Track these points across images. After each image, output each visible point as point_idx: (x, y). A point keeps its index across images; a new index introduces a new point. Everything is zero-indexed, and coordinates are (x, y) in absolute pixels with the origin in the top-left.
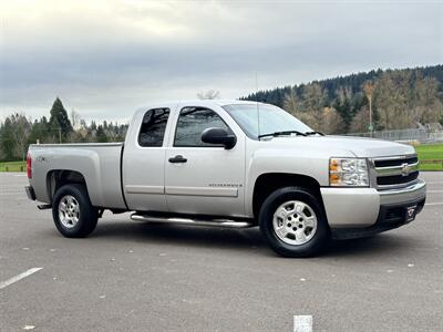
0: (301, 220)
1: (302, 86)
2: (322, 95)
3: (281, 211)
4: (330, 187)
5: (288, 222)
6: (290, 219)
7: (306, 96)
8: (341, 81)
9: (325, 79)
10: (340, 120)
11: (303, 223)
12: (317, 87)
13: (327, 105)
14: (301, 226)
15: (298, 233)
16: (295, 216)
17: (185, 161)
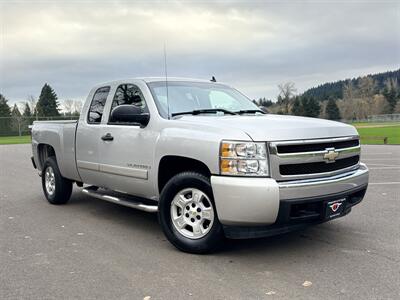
0: (199, 210)
1: (359, 78)
2: (374, 85)
3: (180, 199)
4: (220, 175)
5: (186, 211)
6: (188, 208)
7: (360, 86)
8: (390, 75)
9: (377, 73)
10: (387, 103)
11: (200, 214)
12: (370, 79)
13: (377, 93)
14: (198, 217)
15: (196, 225)
16: (194, 206)
17: (112, 139)
